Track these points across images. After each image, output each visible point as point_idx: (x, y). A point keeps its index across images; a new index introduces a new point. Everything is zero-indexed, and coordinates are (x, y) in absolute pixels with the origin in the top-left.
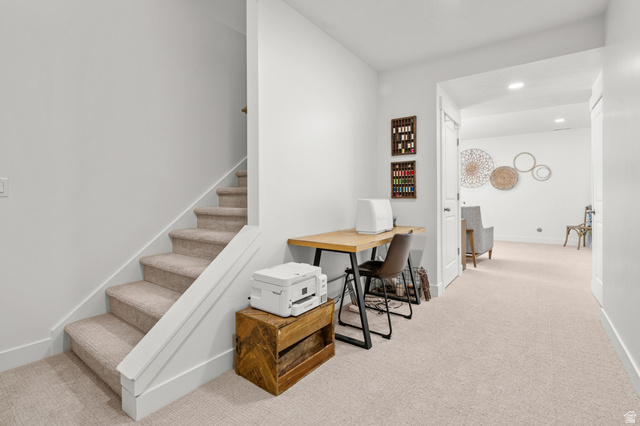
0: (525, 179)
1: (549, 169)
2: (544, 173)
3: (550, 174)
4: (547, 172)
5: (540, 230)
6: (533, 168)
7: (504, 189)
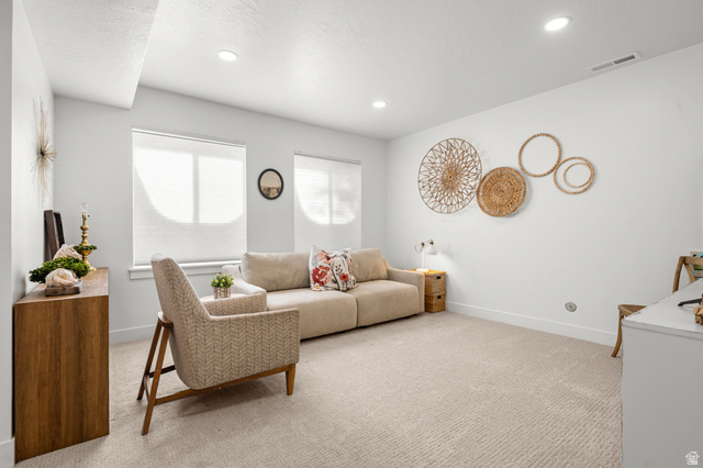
0: (541, 191)
1: (590, 165)
2: (579, 175)
3: (593, 176)
4: (585, 174)
5: (571, 308)
6: (555, 168)
7: (500, 214)
